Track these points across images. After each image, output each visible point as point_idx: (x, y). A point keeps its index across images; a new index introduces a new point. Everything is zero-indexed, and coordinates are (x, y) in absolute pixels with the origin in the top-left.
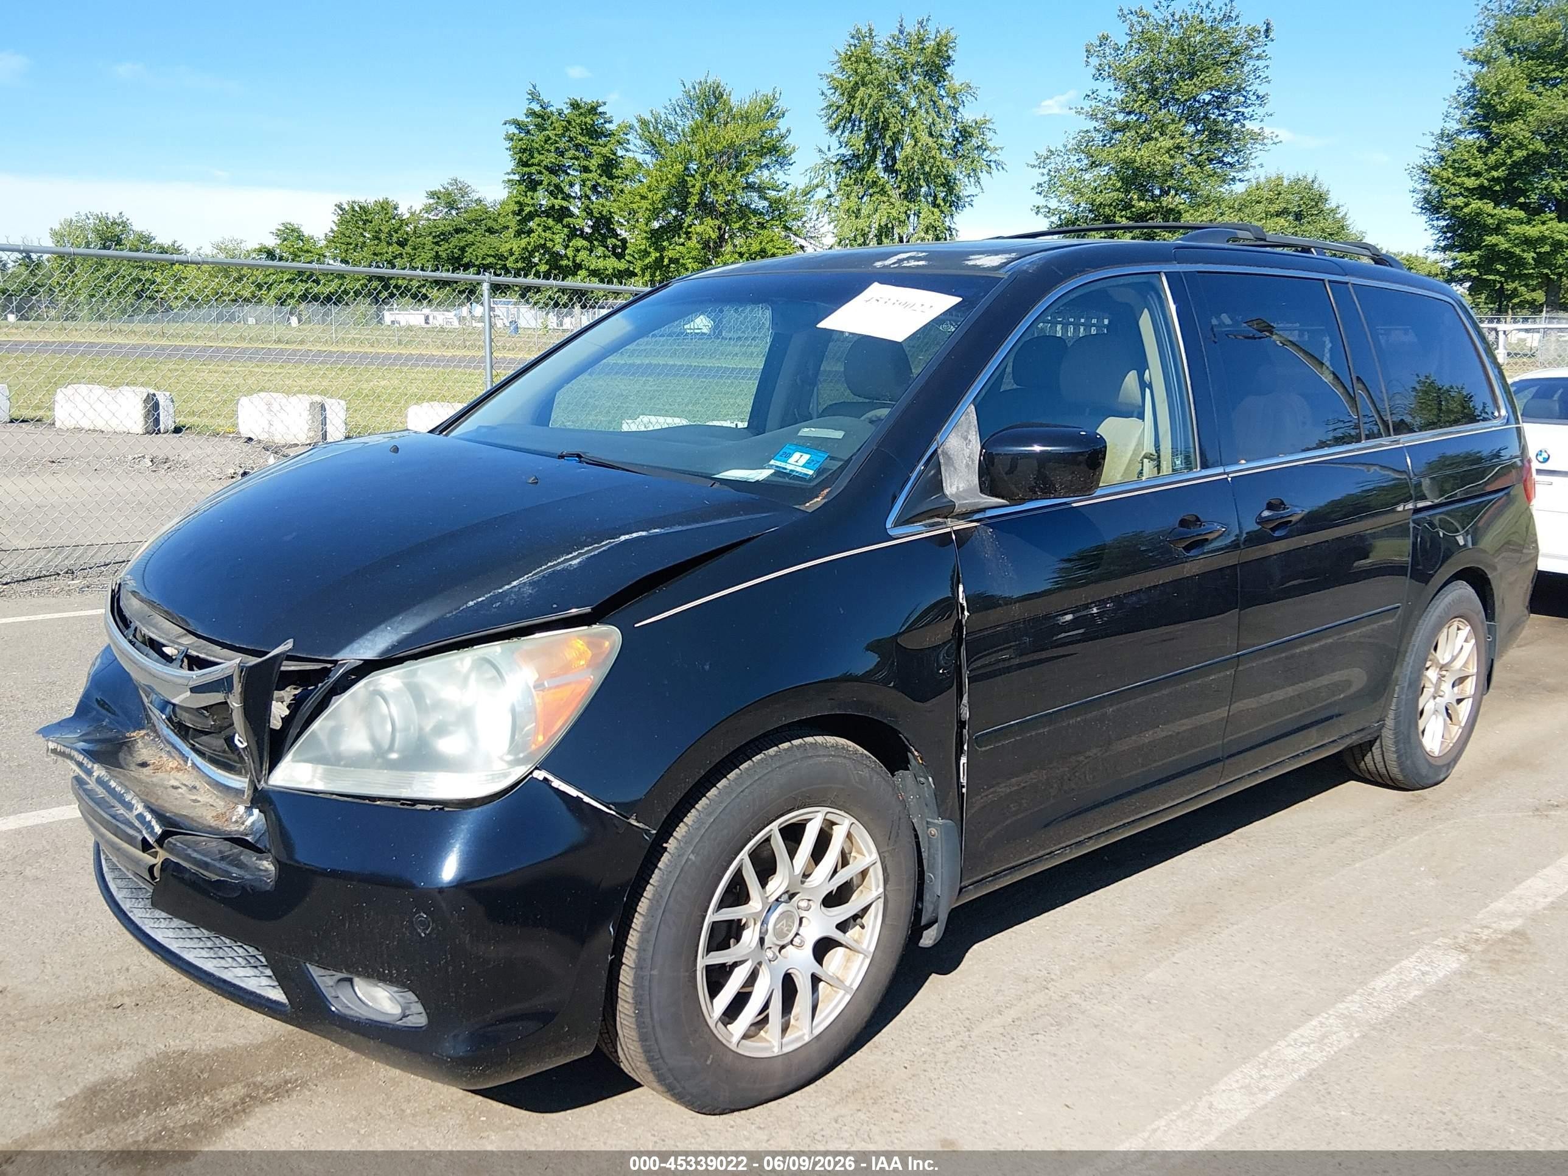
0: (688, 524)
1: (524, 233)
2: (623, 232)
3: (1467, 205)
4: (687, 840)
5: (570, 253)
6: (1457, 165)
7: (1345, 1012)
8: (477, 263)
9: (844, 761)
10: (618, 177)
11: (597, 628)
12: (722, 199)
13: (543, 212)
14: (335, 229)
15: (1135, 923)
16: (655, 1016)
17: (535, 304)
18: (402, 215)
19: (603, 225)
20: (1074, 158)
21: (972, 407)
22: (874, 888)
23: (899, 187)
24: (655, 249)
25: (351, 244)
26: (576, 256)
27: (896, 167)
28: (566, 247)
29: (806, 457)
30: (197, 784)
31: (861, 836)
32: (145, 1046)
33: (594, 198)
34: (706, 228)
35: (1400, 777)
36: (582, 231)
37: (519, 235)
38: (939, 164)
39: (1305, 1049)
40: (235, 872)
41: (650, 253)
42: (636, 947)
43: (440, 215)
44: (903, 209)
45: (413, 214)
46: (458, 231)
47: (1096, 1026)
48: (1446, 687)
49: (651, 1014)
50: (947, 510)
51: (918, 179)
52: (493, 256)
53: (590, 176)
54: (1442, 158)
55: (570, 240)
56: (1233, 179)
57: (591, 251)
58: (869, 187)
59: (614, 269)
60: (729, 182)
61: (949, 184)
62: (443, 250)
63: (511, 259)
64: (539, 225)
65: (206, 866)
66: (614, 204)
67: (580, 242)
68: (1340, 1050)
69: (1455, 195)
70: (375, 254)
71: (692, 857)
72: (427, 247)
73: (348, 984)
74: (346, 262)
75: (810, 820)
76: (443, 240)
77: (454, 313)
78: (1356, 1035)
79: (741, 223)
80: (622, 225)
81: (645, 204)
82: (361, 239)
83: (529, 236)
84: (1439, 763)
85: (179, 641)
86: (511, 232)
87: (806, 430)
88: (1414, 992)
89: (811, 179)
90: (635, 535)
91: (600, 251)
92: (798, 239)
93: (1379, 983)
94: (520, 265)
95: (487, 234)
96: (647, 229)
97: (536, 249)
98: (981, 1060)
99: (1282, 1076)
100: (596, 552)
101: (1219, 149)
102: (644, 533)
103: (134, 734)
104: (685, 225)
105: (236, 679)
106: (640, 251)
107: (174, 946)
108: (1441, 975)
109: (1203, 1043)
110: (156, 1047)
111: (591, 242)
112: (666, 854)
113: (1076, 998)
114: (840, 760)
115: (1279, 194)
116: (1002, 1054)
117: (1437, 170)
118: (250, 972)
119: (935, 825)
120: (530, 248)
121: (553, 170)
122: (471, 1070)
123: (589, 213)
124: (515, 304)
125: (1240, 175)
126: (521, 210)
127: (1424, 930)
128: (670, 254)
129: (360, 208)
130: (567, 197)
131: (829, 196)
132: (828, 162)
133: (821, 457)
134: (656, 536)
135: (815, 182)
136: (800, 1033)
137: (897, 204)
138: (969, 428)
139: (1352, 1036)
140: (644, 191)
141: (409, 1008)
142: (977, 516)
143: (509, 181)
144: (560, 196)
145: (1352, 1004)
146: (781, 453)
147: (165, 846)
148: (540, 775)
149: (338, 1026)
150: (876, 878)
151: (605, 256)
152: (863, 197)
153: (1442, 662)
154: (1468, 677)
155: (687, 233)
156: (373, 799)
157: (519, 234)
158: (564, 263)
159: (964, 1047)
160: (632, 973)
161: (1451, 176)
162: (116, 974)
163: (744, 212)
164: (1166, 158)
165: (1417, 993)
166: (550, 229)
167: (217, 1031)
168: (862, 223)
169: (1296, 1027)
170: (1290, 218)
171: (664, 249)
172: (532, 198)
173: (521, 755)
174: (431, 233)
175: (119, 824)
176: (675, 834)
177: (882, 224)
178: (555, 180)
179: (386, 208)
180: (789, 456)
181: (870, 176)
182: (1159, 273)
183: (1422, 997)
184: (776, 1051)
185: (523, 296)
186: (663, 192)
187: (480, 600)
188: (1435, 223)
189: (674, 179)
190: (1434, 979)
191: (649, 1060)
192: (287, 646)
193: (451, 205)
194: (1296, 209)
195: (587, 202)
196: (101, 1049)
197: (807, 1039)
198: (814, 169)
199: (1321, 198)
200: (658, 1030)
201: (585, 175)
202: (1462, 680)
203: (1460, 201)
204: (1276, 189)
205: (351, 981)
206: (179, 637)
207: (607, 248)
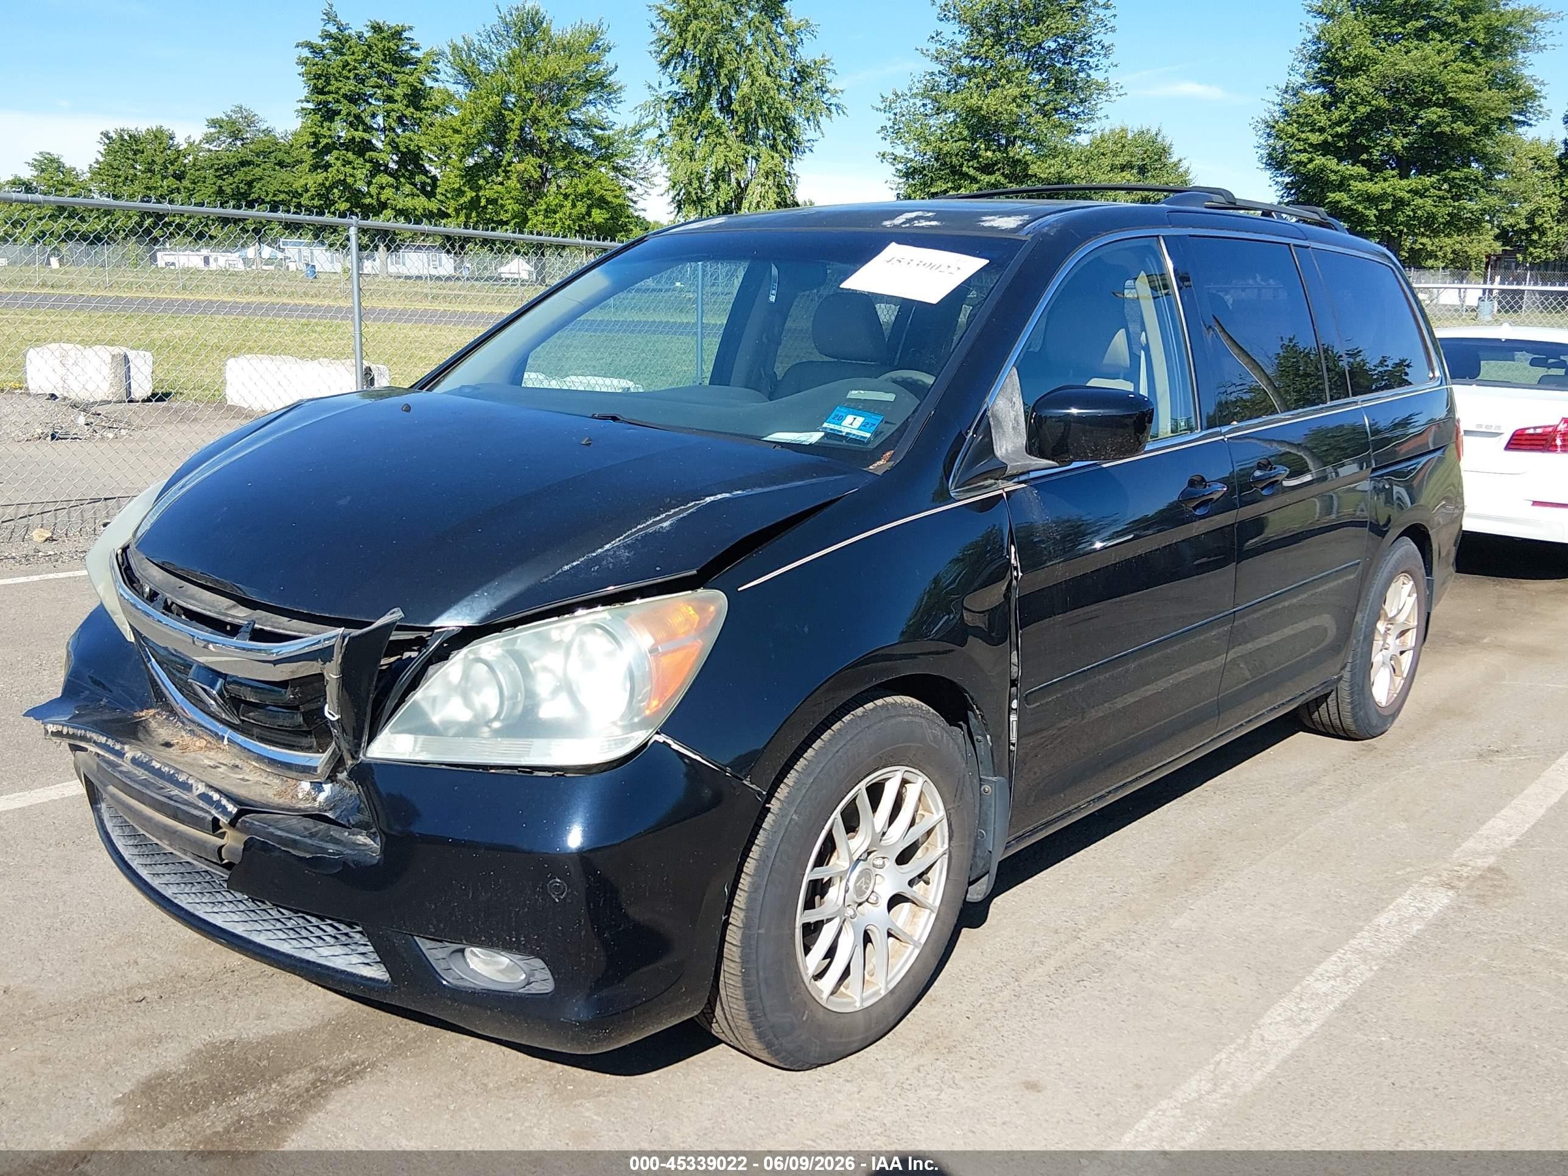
0: (767, 486)
1: (319, 167)
2: (432, 169)
3: (1311, 160)
4: (789, 800)
5: (373, 190)
6: (1301, 120)
7: (1359, 947)
8: (267, 199)
9: (922, 720)
10: (427, 109)
11: (701, 592)
12: (545, 135)
13: (342, 145)
14: (101, 159)
15: (1143, 874)
16: (761, 974)
17: (331, 246)
18: (179, 145)
19: (411, 160)
20: (919, 104)
21: (1015, 370)
22: (939, 845)
23: (736, 129)
24: (470, 188)
25: (119, 177)
26: (379, 193)
27: (733, 107)
28: (369, 184)
29: (860, 420)
30: (238, 762)
31: (932, 794)
32: (186, 1038)
33: (399, 131)
34: (529, 166)
35: (1353, 728)
36: (386, 166)
37: (316, 169)
38: (779, 106)
39: (1332, 982)
40: (331, 848)
41: (464, 192)
42: (743, 907)
43: (223, 146)
44: (740, 152)
45: (191, 144)
46: (243, 163)
47: (1135, 971)
48: (1391, 640)
49: (758, 973)
50: (1000, 471)
51: (756, 121)
52: (286, 193)
53: (395, 106)
54: (1286, 113)
55: (373, 176)
56: (1079, 131)
57: (397, 189)
58: (705, 128)
59: (424, 209)
60: (552, 117)
61: (788, 126)
62: (228, 184)
63: (306, 196)
64: (337, 159)
65: (294, 843)
66: (423, 137)
67: (384, 179)
68: (1365, 982)
69: (1300, 151)
70: (148, 188)
71: (795, 817)
72: (208, 181)
73: (460, 954)
74: (115, 197)
75: (889, 779)
76: (226, 174)
77: (237, 254)
78: (1375, 968)
79: (566, 162)
80: (430, 160)
81: (458, 139)
82: (132, 171)
83: (326, 171)
84: (1386, 714)
85: (229, 612)
86: (306, 167)
87: (854, 392)
88: (1416, 927)
89: (641, 118)
90: (719, 496)
91: (407, 189)
92: (627, 180)
93: (1382, 919)
94: (316, 202)
95: (277, 168)
96: (461, 166)
97: (334, 185)
98: (1038, 1007)
99: (1318, 1008)
100: (685, 514)
101: (1065, 99)
102: (727, 495)
103: (143, 714)
104: (504, 163)
105: (336, 650)
106: (453, 190)
107: (239, 930)
108: (1435, 910)
109: (1238, 981)
110: (200, 1039)
111: (397, 179)
112: (769, 815)
113: (1108, 946)
114: (917, 719)
115: (1123, 146)
116: (1055, 1001)
117: (1282, 125)
118: (339, 950)
119: (989, 782)
120: (327, 183)
121: (353, 99)
122: (598, 1033)
123: (396, 148)
124: (309, 245)
125: (1085, 127)
126: (317, 142)
127: (1408, 869)
128: (486, 194)
129: (130, 137)
130: (368, 129)
131: (660, 136)
132: (659, 100)
133: (876, 420)
134: (739, 498)
135: (645, 121)
136: (877, 988)
137: (734, 147)
138: (1013, 390)
139: (1371, 970)
140: (457, 125)
141: (533, 975)
142: (1022, 478)
143: (303, 109)
144: (360, 128)
145: (1363, 939)
146: (833, 415)
147: (238, 825)
148: (661, 738)
149: (449, 999)
150: (942, 835)
151: (413, 195)
152: (696, 139)
153: (1390, 616)
154: (1408, 630)
155: (506, 172)
156: (486, 767)
157: (314, 168)
158: (368, 201)
159: (1018, 996)
160: (739, 933)
161: (1295, 131)
162: (125, 968)
163: (568, 149)
164: (1013, 106)
165: (1418, 927)
166: (350, 163)
167: (259, 1018)
168: (697, 167)
169: (1319, 963)
170: (1135, 171)
171: (480, 188)
172: (329, 129)
173: (636, 720)
174: (213, 165)
175: (179, 805)
176: (776, 795)
177: (719, 167)
178: (355, 110)
179: (159, 137)
180: (840, 419)
181: (704, 117)
182: (1157, 236)
183: (1424, 931)
184: (858, 1006)
185: (316, 236)
186: (480, 126)
187: (575, 564)
188: (1279, 179)
189: (490, 112)
190: (1431, 915)
191: (752, 1018)
192: (395, 615)
193: (236, 135)
194: (1140, 163)
195: (391, 135)
196: (140, 1043)
197: (883, 993)
198: (644, 107)
199: (1164, 151)
200: (763, 988)
201: (389, 106)
202: (1403, 633)
203: (1304, 157)
204: (1120, 139)
205: (462, 951)
206: (227, 609)
207: (415, 185)
